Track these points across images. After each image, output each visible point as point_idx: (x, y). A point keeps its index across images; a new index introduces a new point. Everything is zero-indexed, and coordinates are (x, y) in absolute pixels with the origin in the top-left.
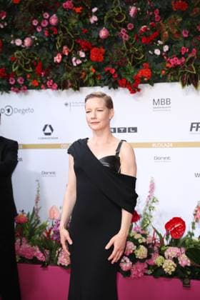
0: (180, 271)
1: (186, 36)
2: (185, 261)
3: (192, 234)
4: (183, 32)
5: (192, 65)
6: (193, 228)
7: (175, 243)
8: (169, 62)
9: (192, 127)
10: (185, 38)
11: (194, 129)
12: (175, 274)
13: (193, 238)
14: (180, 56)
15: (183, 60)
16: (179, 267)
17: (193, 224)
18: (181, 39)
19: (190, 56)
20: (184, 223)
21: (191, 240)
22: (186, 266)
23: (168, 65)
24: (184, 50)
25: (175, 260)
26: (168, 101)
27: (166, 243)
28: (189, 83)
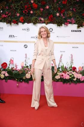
0: (5, 78)
1: (8, 8)
2: (7, 75)
3: (9, 67)
4: (7, 7)
5: (9, 17)
6: (9, 65)
7: (4, 70)
8: (2, 16)
9: (10, 36)
10: (7, 9)
11: (10, 37)
12: (4, 78)
13: (9, 68)
14: (6, 14)
15: (7, 16)
16: (5, 77)
17: (9, 64)
18: (6, 9)
19: (9, 15)
20: (7, 64)
21: (9, 69)
22: (7, 76)
23: (2, 17)
24: (7, 13)
25: (4, 74)
26: (2, 28)
27: (1, 70)
28: (9, 23)
